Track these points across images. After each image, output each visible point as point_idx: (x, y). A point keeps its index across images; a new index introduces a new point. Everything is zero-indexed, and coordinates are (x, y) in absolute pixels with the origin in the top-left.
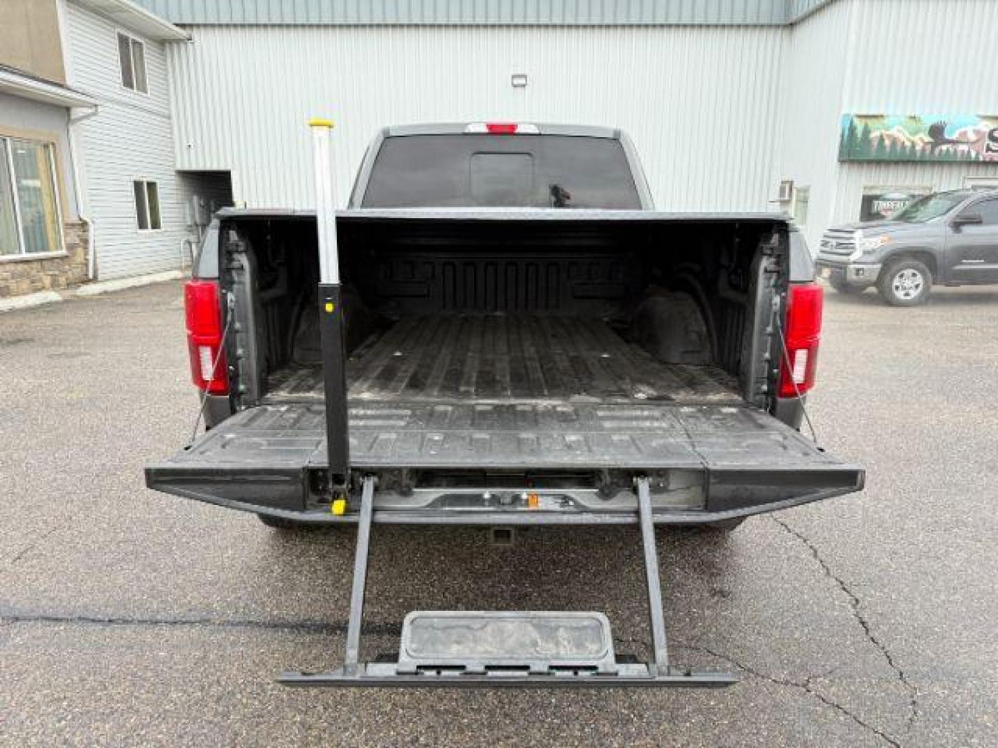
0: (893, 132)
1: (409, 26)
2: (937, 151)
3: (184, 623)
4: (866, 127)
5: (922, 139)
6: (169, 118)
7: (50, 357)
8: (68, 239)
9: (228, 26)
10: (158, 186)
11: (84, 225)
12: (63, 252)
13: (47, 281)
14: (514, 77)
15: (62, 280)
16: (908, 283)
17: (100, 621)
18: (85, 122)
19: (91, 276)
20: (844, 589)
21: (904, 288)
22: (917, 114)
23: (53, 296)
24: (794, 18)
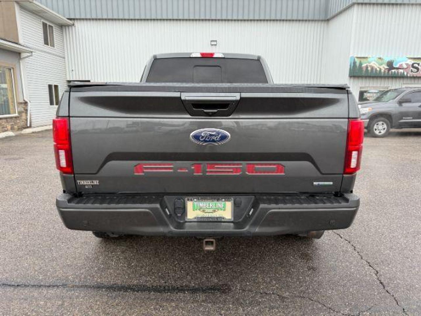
0: (372, 64)
1: (167, 20)
2: (390, 72)
3: (54, 286)
4: (360, 62)
5: (384, 67)
6: (64, 58)
7: (6, 159)
8: (19, 109)
9: (90, 19)
10: (59, 87)
11: (26, 103)
12: (17, 115)
13: (9, 127)
14: (211, 41)
15: (16, 127)
16: (380, 127)
17: (13, 285)
18: (27, 59)
19: (28, 125)
20: (370, 266)
21: (379, 130)
22: (382, 57)
23: (11, 134)
24: (329, 17)
